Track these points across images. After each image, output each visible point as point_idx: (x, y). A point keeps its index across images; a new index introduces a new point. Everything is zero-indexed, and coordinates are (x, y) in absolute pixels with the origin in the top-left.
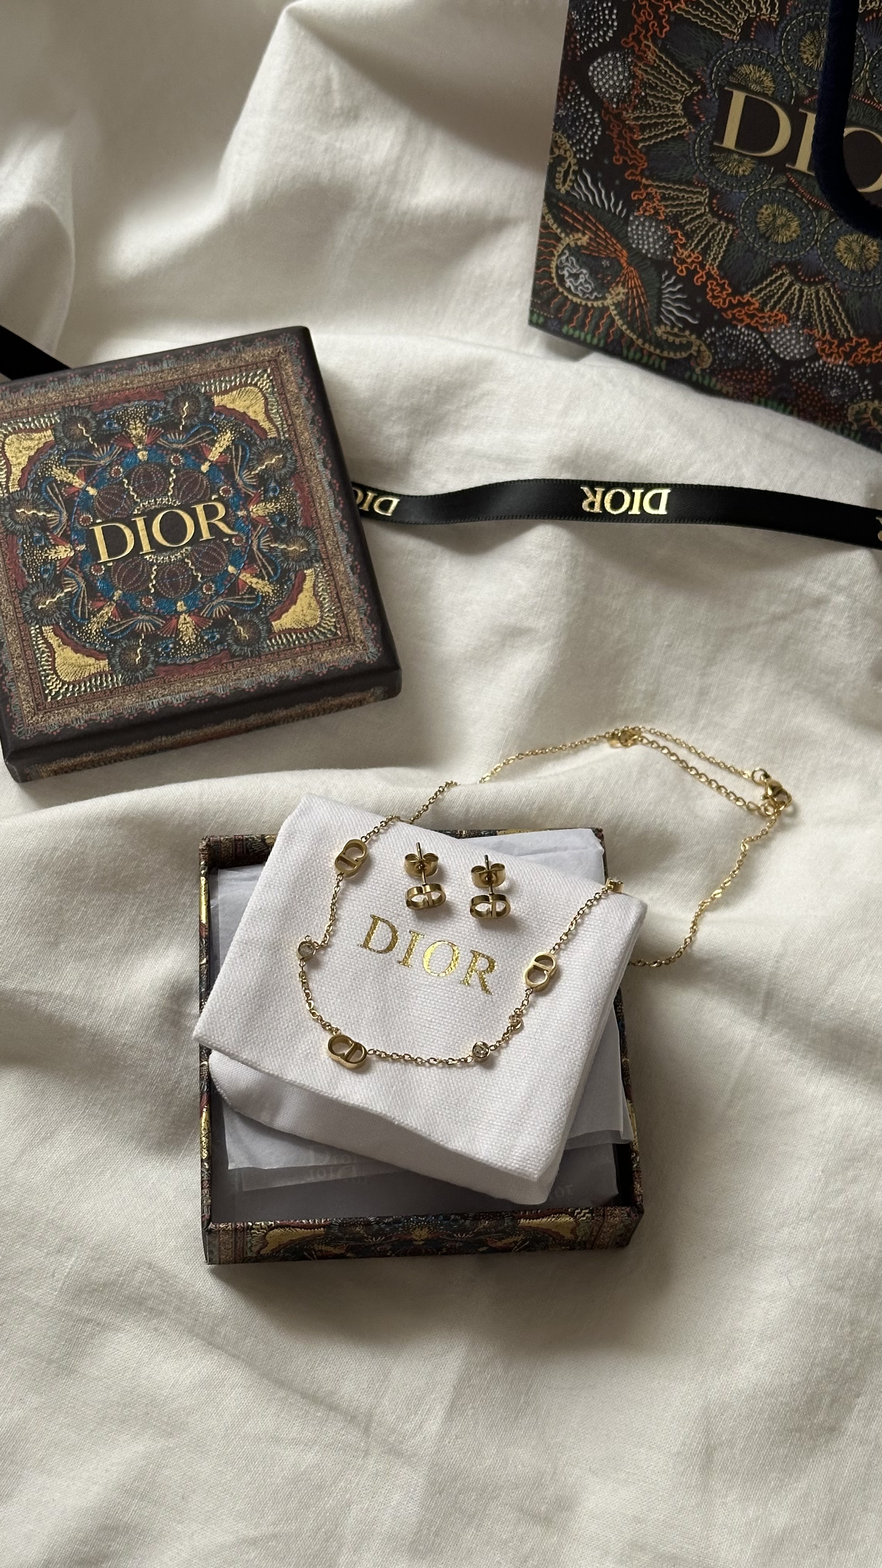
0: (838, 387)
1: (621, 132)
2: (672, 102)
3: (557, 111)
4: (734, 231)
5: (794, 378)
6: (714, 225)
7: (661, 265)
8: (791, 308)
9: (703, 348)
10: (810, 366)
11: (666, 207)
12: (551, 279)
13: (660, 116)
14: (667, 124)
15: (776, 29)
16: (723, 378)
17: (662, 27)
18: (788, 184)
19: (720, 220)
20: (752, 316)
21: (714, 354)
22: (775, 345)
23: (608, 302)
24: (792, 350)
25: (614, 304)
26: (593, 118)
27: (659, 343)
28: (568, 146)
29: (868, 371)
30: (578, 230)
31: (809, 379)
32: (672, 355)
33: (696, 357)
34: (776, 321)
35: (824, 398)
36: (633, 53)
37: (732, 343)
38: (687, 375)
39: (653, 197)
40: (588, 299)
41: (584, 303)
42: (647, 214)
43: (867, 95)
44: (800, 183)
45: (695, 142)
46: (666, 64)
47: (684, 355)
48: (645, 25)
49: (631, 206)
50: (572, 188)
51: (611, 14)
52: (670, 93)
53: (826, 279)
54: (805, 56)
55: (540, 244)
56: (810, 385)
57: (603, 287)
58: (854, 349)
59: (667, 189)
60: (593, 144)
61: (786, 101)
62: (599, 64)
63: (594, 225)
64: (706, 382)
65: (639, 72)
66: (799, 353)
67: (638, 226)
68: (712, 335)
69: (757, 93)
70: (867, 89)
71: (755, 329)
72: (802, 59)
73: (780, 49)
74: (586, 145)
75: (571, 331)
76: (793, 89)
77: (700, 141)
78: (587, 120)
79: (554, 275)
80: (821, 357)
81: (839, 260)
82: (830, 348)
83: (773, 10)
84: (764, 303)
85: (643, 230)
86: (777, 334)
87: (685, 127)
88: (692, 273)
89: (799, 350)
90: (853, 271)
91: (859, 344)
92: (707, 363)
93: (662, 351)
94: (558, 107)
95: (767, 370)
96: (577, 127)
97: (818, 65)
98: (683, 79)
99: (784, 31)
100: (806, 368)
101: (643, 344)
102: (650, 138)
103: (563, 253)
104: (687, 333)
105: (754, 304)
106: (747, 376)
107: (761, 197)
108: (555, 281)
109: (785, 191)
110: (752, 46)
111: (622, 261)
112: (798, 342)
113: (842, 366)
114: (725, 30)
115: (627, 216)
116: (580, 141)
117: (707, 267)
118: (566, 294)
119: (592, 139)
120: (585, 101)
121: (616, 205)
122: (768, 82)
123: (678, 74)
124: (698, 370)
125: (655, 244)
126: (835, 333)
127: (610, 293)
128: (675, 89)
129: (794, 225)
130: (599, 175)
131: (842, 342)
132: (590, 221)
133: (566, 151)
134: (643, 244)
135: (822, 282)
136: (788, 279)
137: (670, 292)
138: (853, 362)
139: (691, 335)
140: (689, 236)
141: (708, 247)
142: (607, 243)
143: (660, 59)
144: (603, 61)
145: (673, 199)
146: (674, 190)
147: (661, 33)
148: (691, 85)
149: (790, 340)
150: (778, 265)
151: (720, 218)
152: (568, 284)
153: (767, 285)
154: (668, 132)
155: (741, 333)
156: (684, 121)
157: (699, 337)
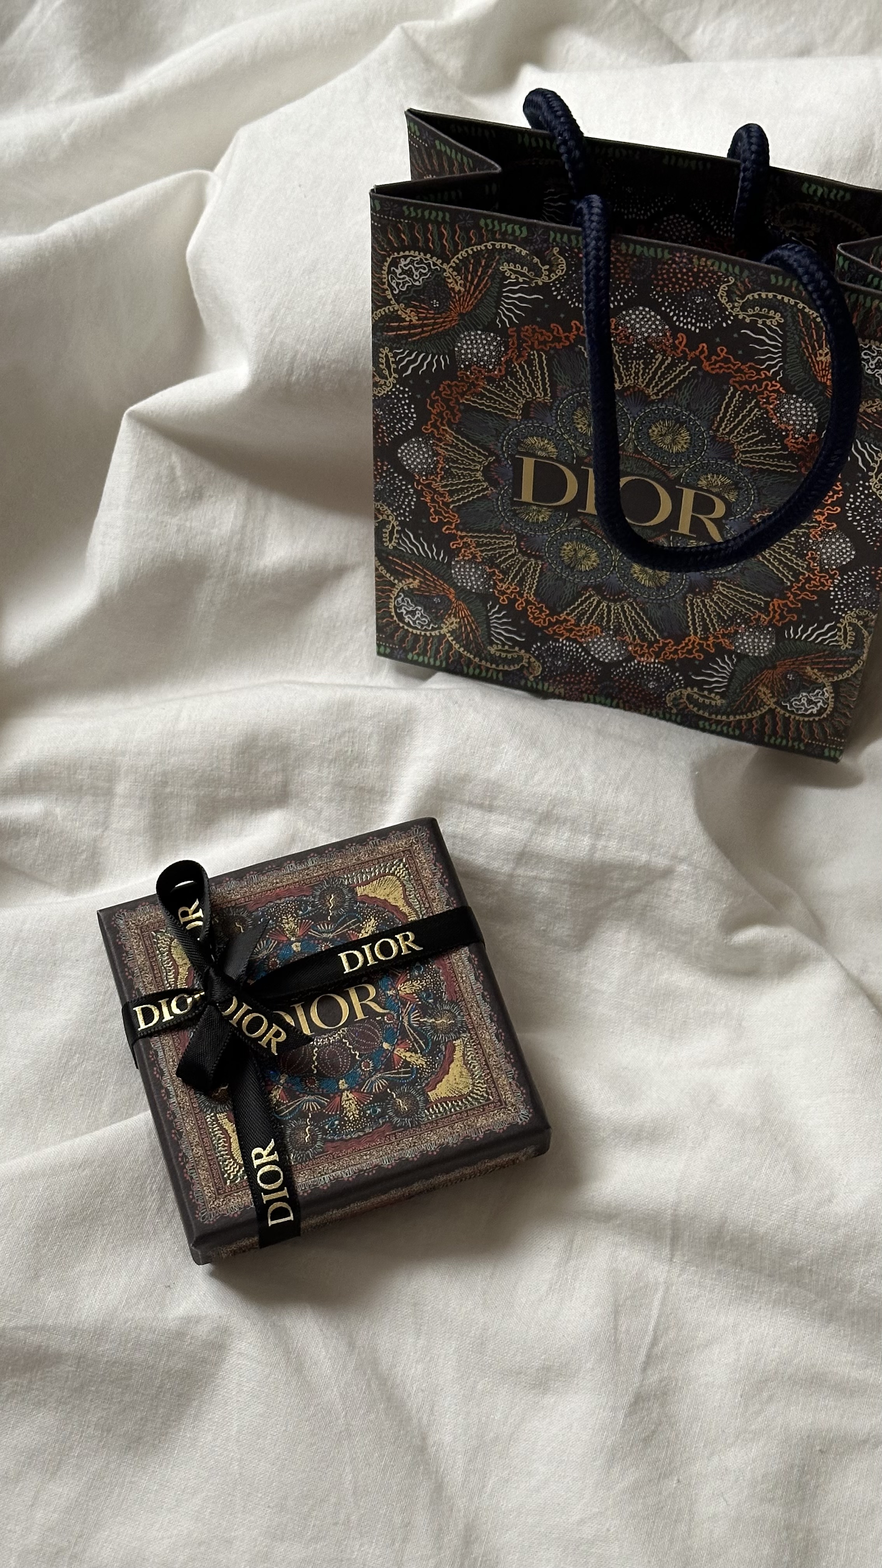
0: (654, 680)
1: (432, 498)
2: (472, 471)
3: (376, 485)
4: (542, 565)
5: (615, 676)
6: (525, 563)
7: (485, 597)
8: (602, 621)
9: (533, 659)
10: (627, 665)
11: (482, 551)
12: (393, 617)
13: (464, 483)
14: (471, 488)
15: (551, 409)
16: (555, 681)
17: (454, 415)
18: (583, 525)
19: (529, 558)
20: (571, 631)
21: (543, 664)
22: (594, 651)
23: (444, 631)
24: (610, 655)
25: (449, 632)
26: (408, 489)
27: (493, 659)
28: (389, 512)
29: (677, 665)
30: (409, 576)
31: (628, 677)
32: (506, 668)
33: (528, 668)
34: (591, 632)
35: (644, 690)
36: (434, 437)
37: (556, 654)
38: (523, 682)
39: (469, 545)
40: (426, 630)
41: (423, 633)
42: (466, 558)
43: (636, 451)
44: (592, 522)
45: (497, 500)
46: (463, 442)
47: (517, 667)
48: (440, 414)
49: (452, 554)
50: (399, 544)
51: (409, 408)
52: (470, 464)
53: (628, 596)
54: (579, 426)
55: (377, 590)
56: (631, 681)
57: (438, 619)
58: (662, 649)
59: (480, 537)
60: (410, 508)
61: (569, 462)
62: (406, 447)
63: (422, 571)
64: (540, 687)
65: (441, 451)
66: (616, 656)
67: (459, 569)
68: (539, 648)
69: (542, 457)
70: (636, 447)
71: (575, 641)
72: (577, 429)
73: (557, 423)
74: (405, 510)
75: (416, 657)
76: (573, 452)
77: (502, 499)
78: (402, 491)
79: (393, 614)
80: (635, 658)
81: (636, 580)
82: (642, 649)
83: (546, 395)
84: (579, 620)
85: (464, 572)
86: (594, 643)
87: (487, 489)
88: (512, 602)
89: (615, 653)
90: (649, 587)
91: (665, 645)
92: (538, 672)
93: (497, 666)
94: (377, 483)
95: (591, 672)
96: (395, 497)
97: (590, 431)
98: (479, 453)
99: (558, 408)
100: (624, 668)
101: (480, 661)
102: (459, 500)
103: (398, 596)
104: (517, 649)
105: (569, 621)
106: (575, 679)
107: (561, 537)
108: (395, 618)
109: (582, 530)
110: (533, 424)
111: (451, 597)
112: (614, 648)
113: (654, 663)
114: (508, 412)
115: (449, 562)
116: (399, 507)
117: (525, 595)
118: (406, 627)
119: (409, 505)
120: (398, 477)
121: (438, 554)
122: (551, 448)
123: (474, 449)
124: (531, 678)
125: (477, 582)
126: (643, 638)
127: (444, 623)
128: (473, 461)
129: (593, 556)
130: (420, 532)
131: (651, 645)
132: (418, 568)
133: (388, 516)
134: (467, 583)
135: (625, 598)
136: (596, 598)
137: (496, 618)
138: (664, 659)
139: (520, 650)
140: (505, 573)
141: (523, 579)
142: (435, 584)
143: (457, 439)
144: (408, 445)
145: (486, 545)
146: (486, 538)
147: (454, 419)
148: (487, 457)
149: (606, 646)
150: (586, 588)
151: (530, 556)
152: (407, 620)
153: (579, 605)
154: (473, 494)
155: (563, 645)
156: (486, 484)
157: (528, 651)
